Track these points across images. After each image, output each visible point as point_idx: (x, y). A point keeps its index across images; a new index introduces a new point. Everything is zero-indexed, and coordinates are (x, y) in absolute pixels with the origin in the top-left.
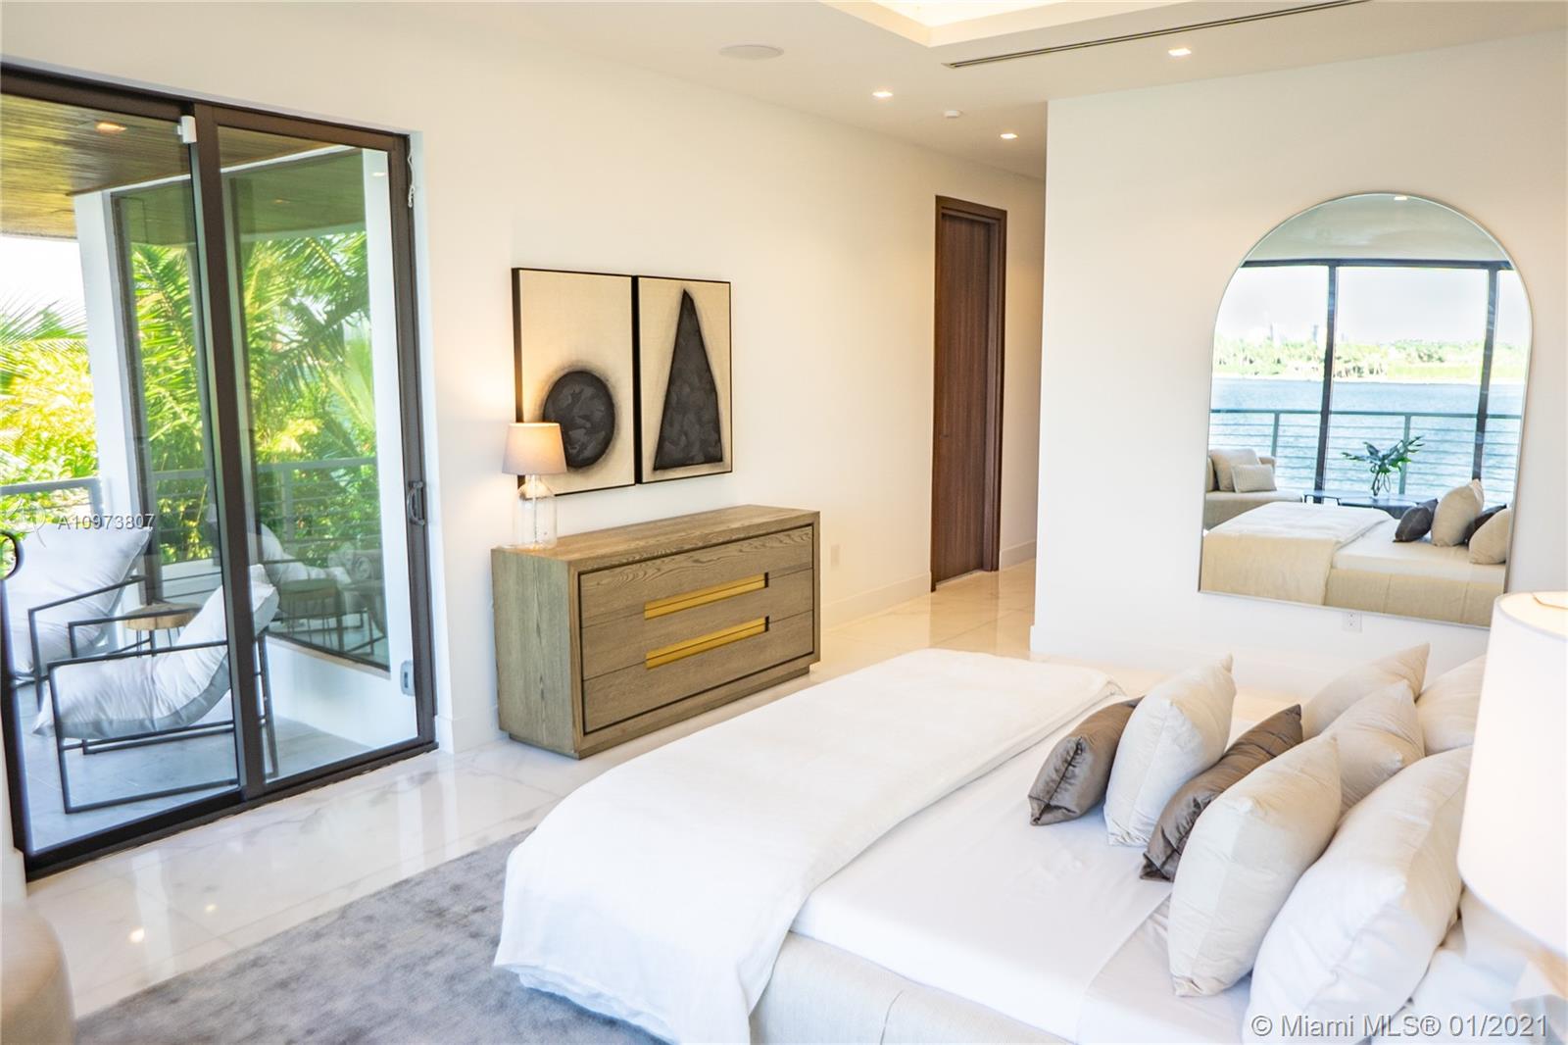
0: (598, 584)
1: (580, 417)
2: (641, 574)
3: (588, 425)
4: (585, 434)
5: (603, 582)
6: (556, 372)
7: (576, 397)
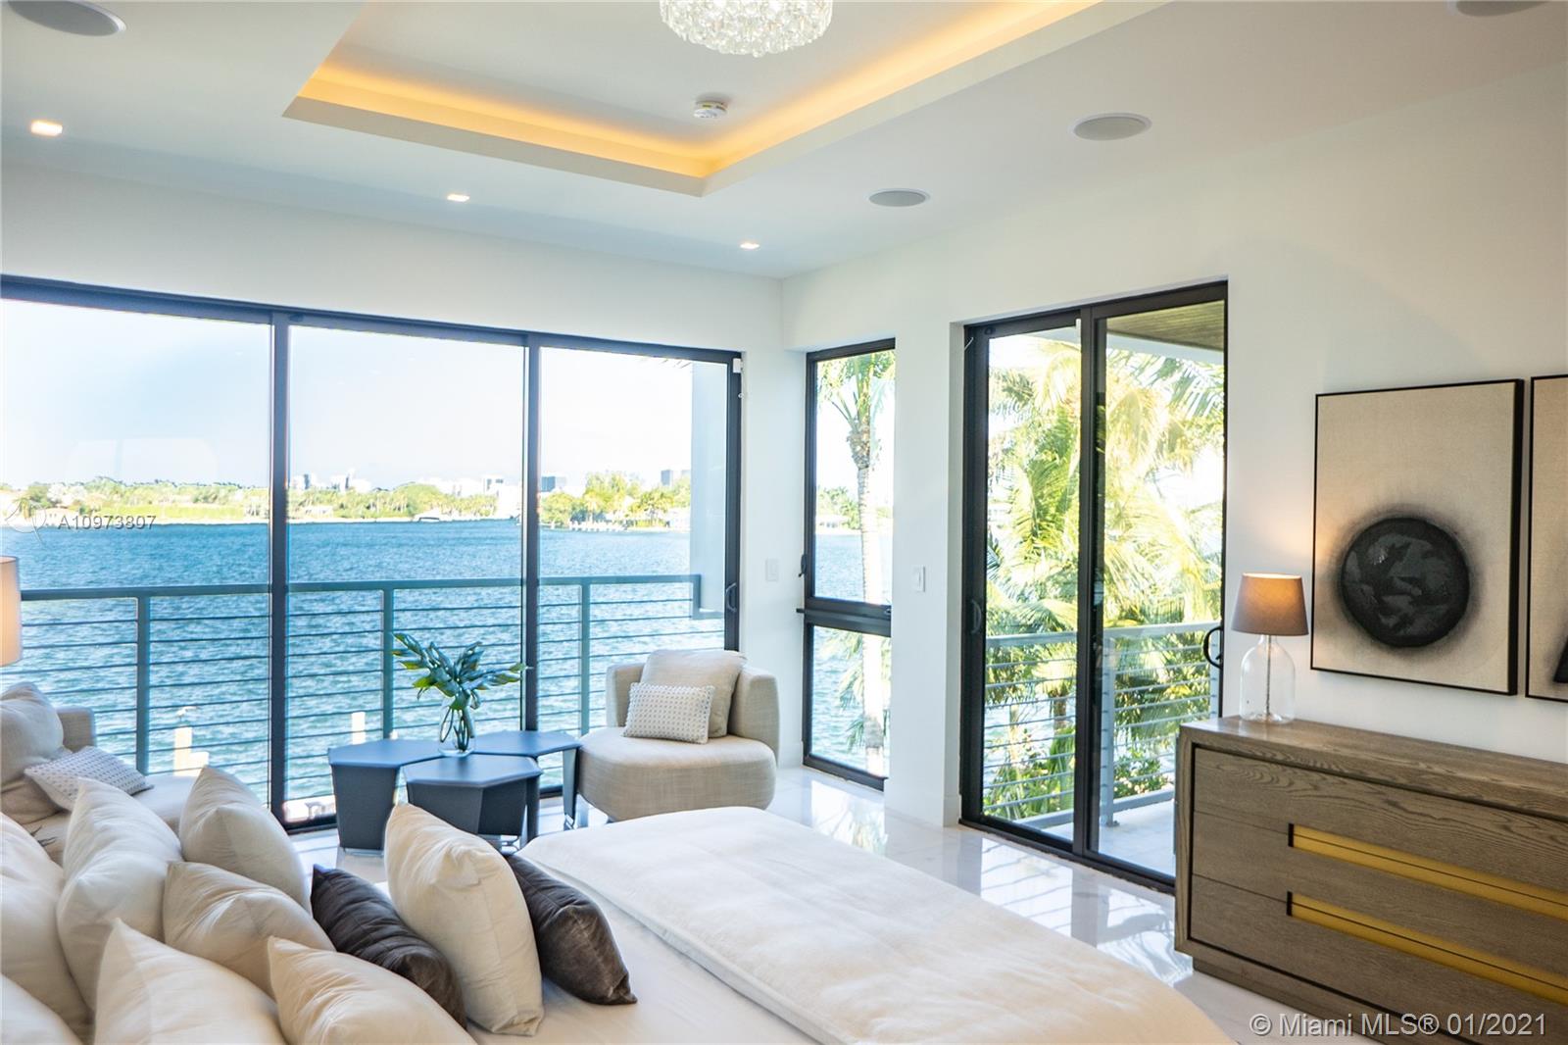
0: (1218, 767)
1: (1403, 579)
2: (1284, 782)
3: (1418, 592)
4: (1410, 603)
5: (1225, 768)
6: (1364, 518)
7: (1395, 554)
